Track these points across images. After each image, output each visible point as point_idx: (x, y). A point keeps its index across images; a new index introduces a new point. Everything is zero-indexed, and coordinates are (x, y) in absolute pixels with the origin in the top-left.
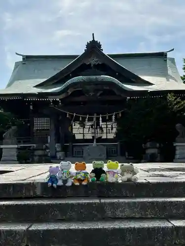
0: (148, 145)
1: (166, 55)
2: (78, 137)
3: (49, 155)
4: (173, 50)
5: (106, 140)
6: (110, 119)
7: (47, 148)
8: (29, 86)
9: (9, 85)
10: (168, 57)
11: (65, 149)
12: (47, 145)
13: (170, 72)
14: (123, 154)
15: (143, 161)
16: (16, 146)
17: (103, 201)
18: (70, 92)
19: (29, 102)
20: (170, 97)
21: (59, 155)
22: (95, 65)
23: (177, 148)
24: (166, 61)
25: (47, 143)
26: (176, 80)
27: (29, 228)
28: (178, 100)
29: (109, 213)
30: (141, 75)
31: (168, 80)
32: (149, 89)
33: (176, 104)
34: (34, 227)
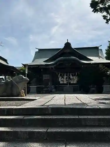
0: (91, 86)
1: (98, 48)
2: (61, 82)
3: (49, 90)
4: (101, 46)
5: (73, 84)
6: (75, 75)
7: (48, 87)
8: (41, 62)
9: (33, 61)
10: (99, 48)
11: (55, 88)
12: (49, 86)
13: (100, 55)
14: (80, 90)
15: (89, 93)
16: (36, 87)
17: (80, 117)
18: (58, 64)
19: (41, 68)
20: (100, 66)
21: (54, 90)
22: (68, 52)
23: (104, 87)
24: (98, 50)
25: (48, 85)
26: (103, 59)
27: (47, 130)
28: (104, 67)
29: (83, 123)
30: (88, 56)
31: (99, 58)
32: (92, 62)
33: (103, 69)
34: (50, 130)
